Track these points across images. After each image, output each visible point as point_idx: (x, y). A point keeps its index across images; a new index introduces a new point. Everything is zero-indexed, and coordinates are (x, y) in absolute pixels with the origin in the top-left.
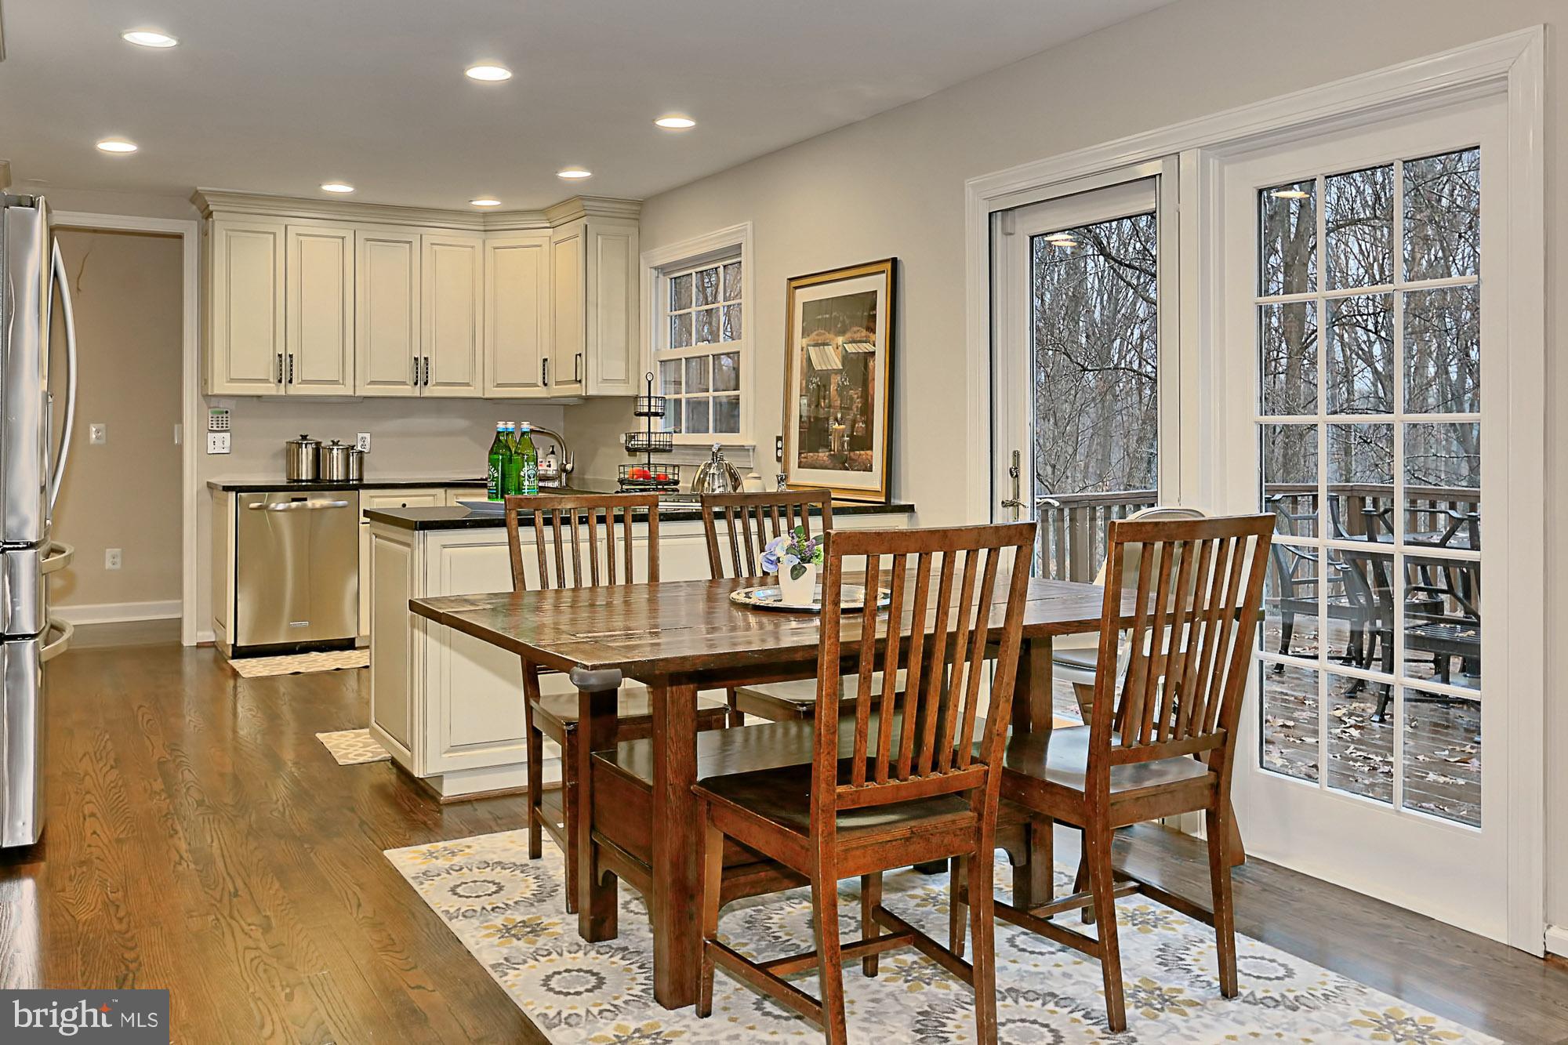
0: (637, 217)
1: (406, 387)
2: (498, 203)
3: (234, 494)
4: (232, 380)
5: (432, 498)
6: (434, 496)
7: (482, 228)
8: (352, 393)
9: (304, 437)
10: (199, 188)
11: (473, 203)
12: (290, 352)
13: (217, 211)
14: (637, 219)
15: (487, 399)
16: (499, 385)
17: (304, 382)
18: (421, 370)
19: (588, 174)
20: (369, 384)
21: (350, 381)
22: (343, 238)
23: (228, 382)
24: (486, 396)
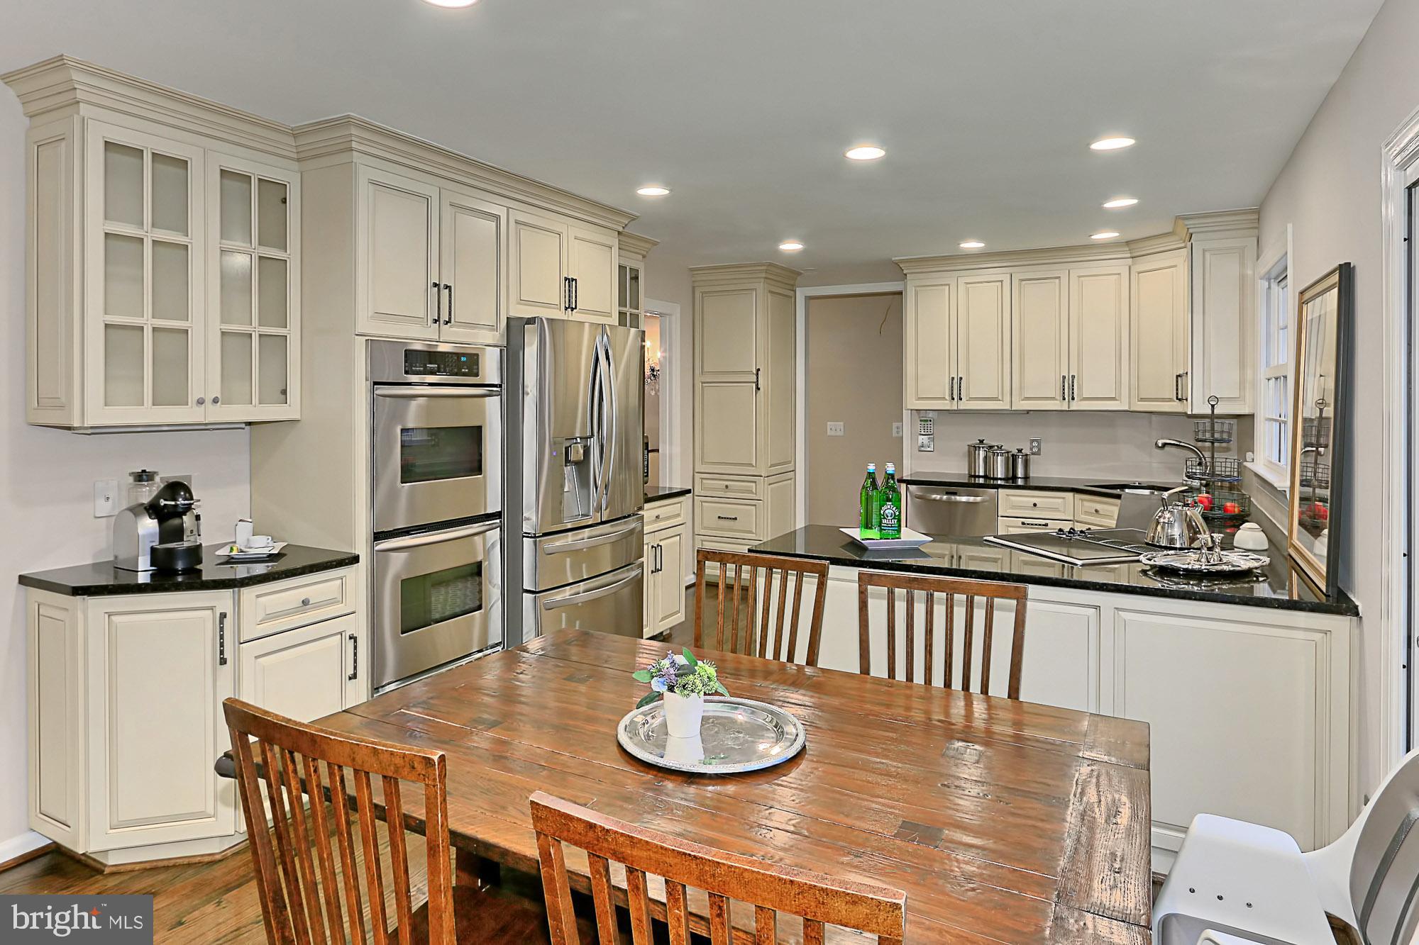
0: (1256, 225)
1: (1056, 402)
2: (1117, 234)
3: (905, 485)
4: (920, 399)
5: (1062, 500)
6: (1064, 498)
7: (1129, 255)
8: (1008, 407)
9: (981, 442)
10: (893, 259)
11: (1093, 237)
12: (960, 376)
13: (909, 273)
14: (1256, 228)
15: (1132, 412)
16: (1142, 400)
17: (971, 399)
18: (1068, 387)
19: (1134, 201)
20: (1023, 400)
21: (1007, 398)
22: (1002, 281)
23: (916, 400)
24: (1131, 409)
